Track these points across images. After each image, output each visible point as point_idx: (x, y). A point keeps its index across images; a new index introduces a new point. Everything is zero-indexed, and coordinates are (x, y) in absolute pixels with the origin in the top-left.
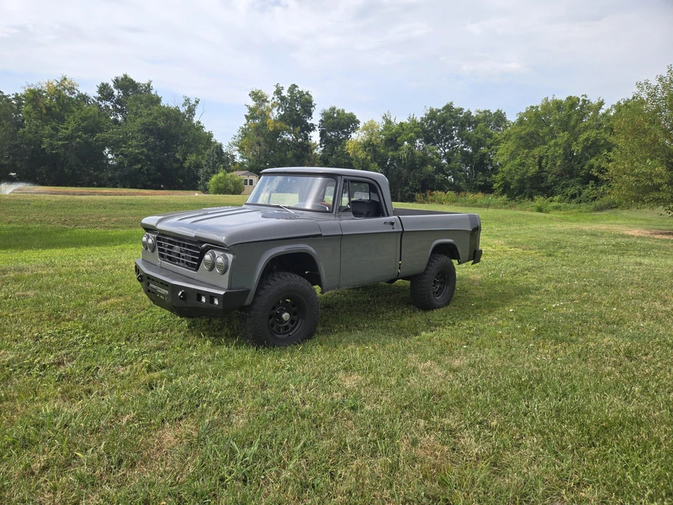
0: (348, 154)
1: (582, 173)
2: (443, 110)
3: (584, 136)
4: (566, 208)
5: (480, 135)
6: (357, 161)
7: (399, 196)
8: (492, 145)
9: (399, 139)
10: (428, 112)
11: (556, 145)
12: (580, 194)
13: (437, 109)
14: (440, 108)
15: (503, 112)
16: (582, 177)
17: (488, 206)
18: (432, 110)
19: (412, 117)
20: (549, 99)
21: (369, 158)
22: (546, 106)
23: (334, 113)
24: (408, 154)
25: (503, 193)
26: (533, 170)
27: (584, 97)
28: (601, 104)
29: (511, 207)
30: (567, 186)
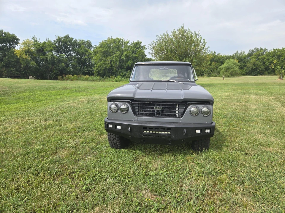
0: (17, 56)
1: (125, 67)
2: (64, 38)
3: (125, 53)
4: (123, 80)
5: (83, 51)
6: (22, 60)
7: (49, 78)
8: (88, 55)
9: (45, 50)
10: (57, 38)
11: (116, 56)
12: (126, 75)
13: (61, 37)
14: (63, 37)
15: (90, 41)
16: (125, 68)
17: (93, 81)
18: (59, 37)
19: (48, 39)
20: (110, 38)
21: (29, 58)
22: (109, 40)
23: (2, 33)
24: (52, 57)
25: (98, 75)
26: (109, 66)
27: (122, 39)
28: (128, 42)
29: (103, 81)
30: (121, 72)
